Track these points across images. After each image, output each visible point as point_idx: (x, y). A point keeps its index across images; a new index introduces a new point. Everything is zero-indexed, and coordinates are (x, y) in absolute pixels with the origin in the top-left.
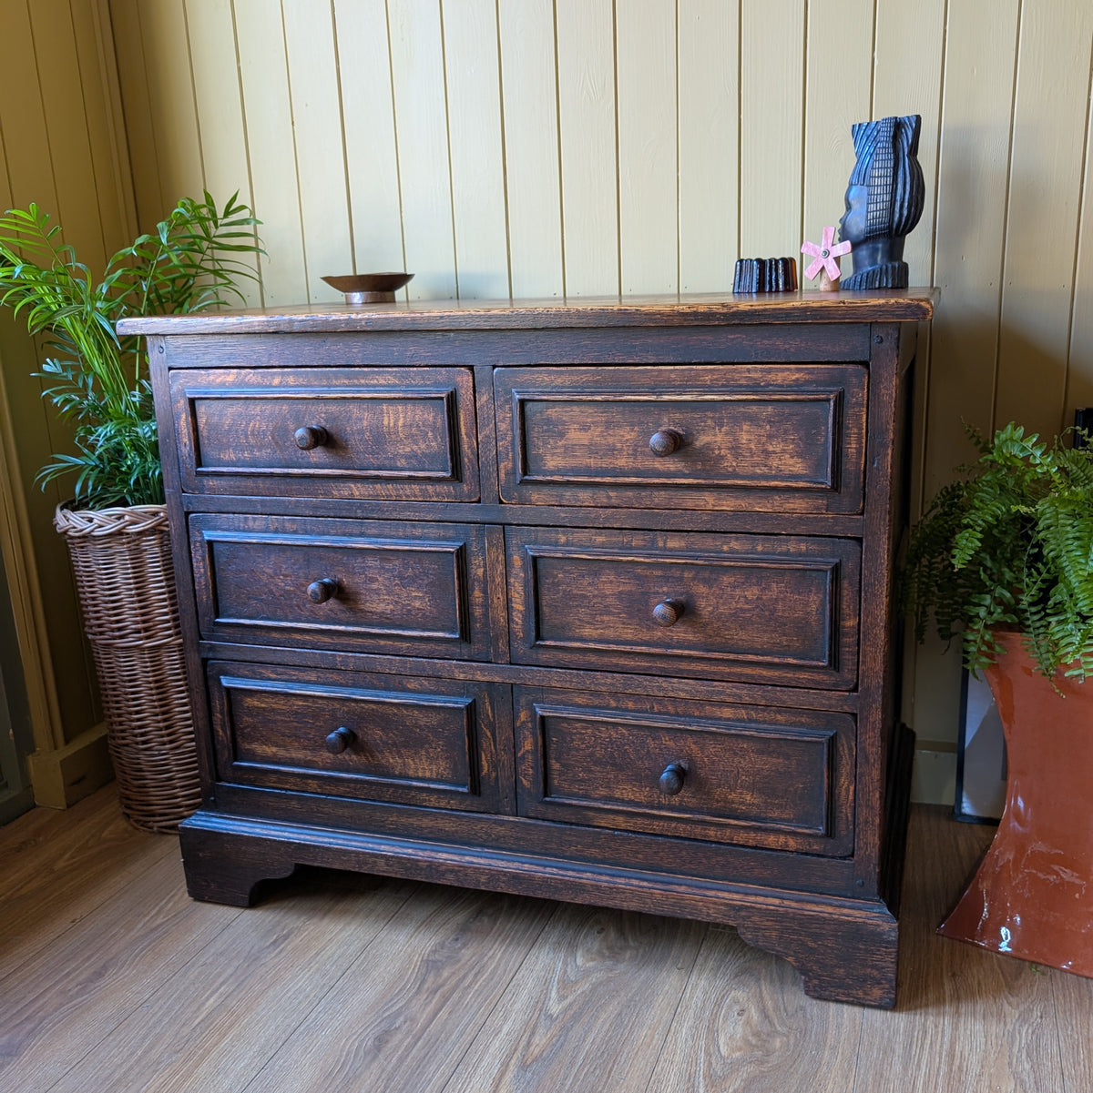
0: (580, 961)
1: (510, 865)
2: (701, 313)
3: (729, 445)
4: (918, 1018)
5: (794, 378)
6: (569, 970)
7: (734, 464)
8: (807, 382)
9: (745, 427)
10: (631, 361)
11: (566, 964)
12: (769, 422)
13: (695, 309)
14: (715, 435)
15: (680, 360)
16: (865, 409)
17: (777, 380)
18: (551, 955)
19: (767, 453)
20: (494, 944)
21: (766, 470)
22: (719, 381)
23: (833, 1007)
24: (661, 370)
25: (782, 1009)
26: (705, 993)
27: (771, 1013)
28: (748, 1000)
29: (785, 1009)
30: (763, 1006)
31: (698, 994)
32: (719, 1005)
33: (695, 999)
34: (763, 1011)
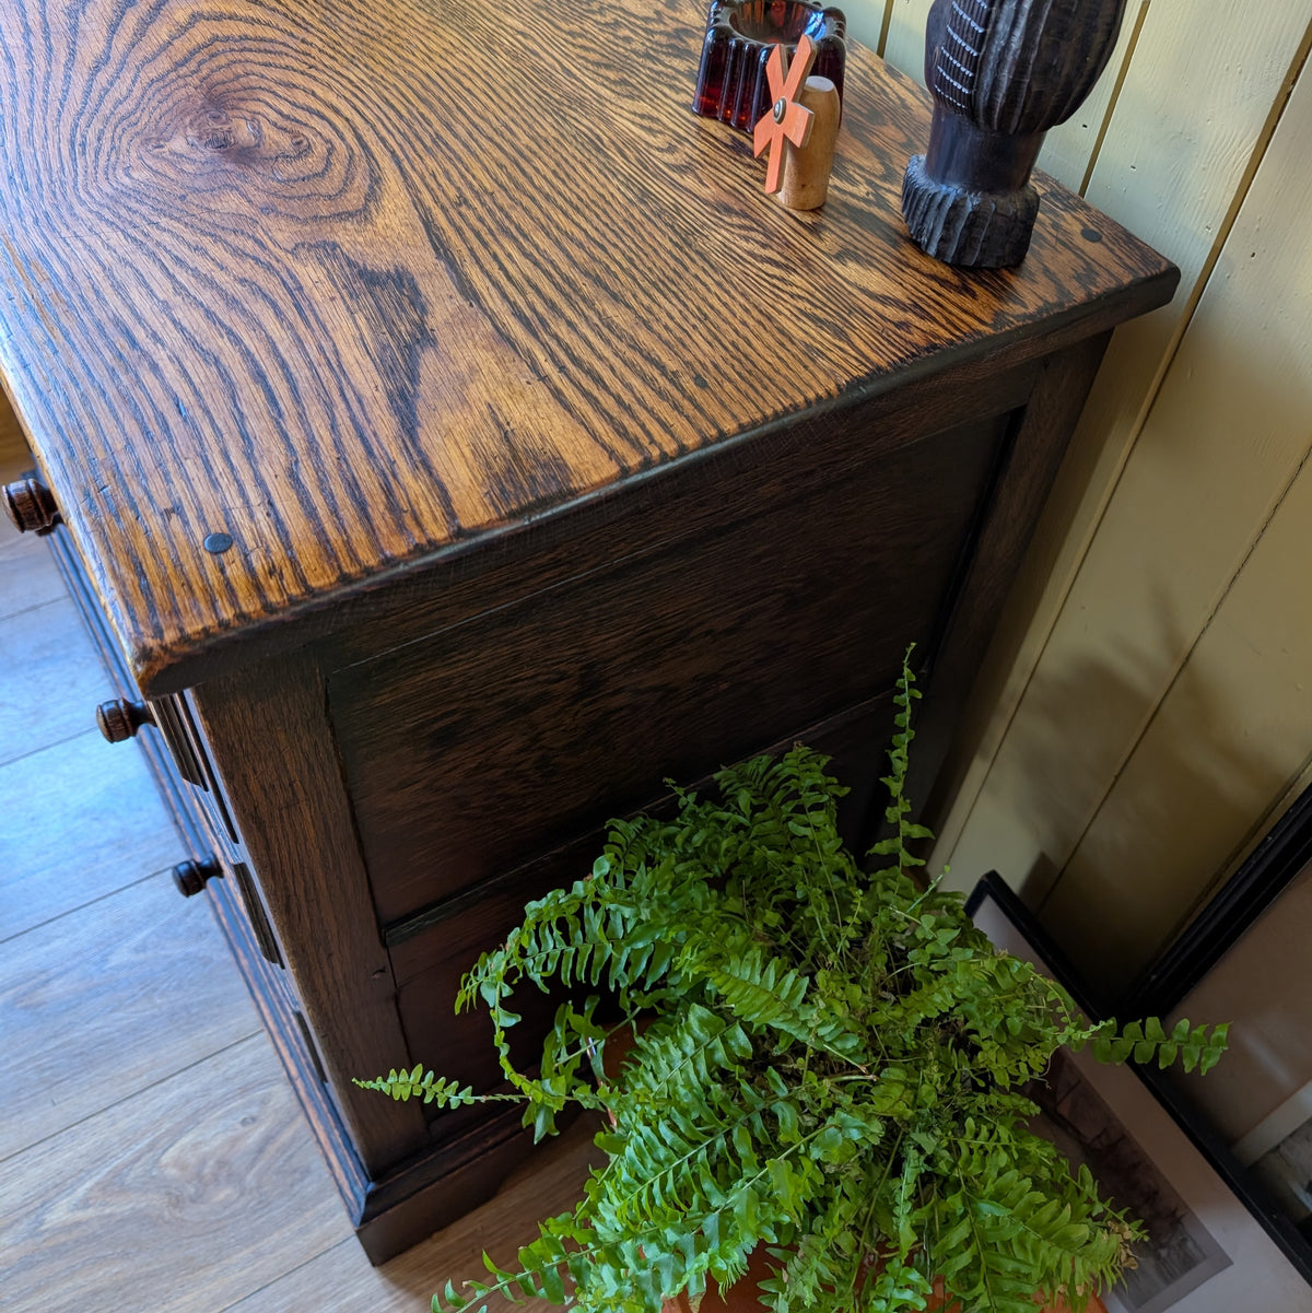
25: (289, 1153)
26: (255, 1062)
27: (271, 1149)
28: (276, 1111)
29: (291, 1156)
30: (277, 1133)
31: (248, 1058)
32: (245, 1090)
33: (237, 1061)
34: (268, 1140)
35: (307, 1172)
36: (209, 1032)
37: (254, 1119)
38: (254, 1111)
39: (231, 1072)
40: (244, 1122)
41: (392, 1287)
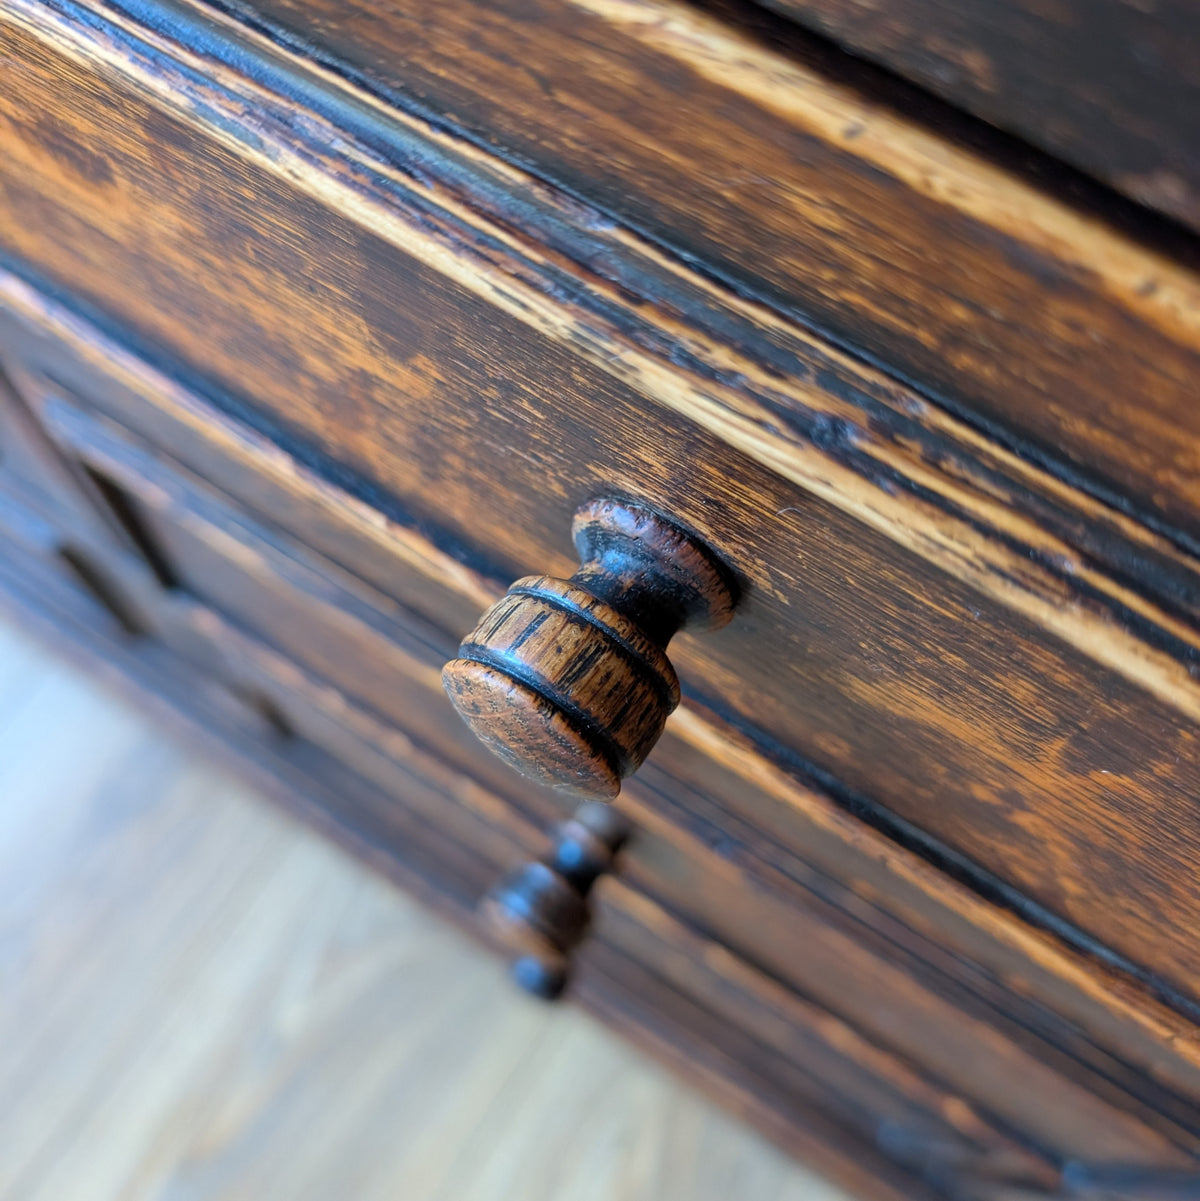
14: (1026, 753)
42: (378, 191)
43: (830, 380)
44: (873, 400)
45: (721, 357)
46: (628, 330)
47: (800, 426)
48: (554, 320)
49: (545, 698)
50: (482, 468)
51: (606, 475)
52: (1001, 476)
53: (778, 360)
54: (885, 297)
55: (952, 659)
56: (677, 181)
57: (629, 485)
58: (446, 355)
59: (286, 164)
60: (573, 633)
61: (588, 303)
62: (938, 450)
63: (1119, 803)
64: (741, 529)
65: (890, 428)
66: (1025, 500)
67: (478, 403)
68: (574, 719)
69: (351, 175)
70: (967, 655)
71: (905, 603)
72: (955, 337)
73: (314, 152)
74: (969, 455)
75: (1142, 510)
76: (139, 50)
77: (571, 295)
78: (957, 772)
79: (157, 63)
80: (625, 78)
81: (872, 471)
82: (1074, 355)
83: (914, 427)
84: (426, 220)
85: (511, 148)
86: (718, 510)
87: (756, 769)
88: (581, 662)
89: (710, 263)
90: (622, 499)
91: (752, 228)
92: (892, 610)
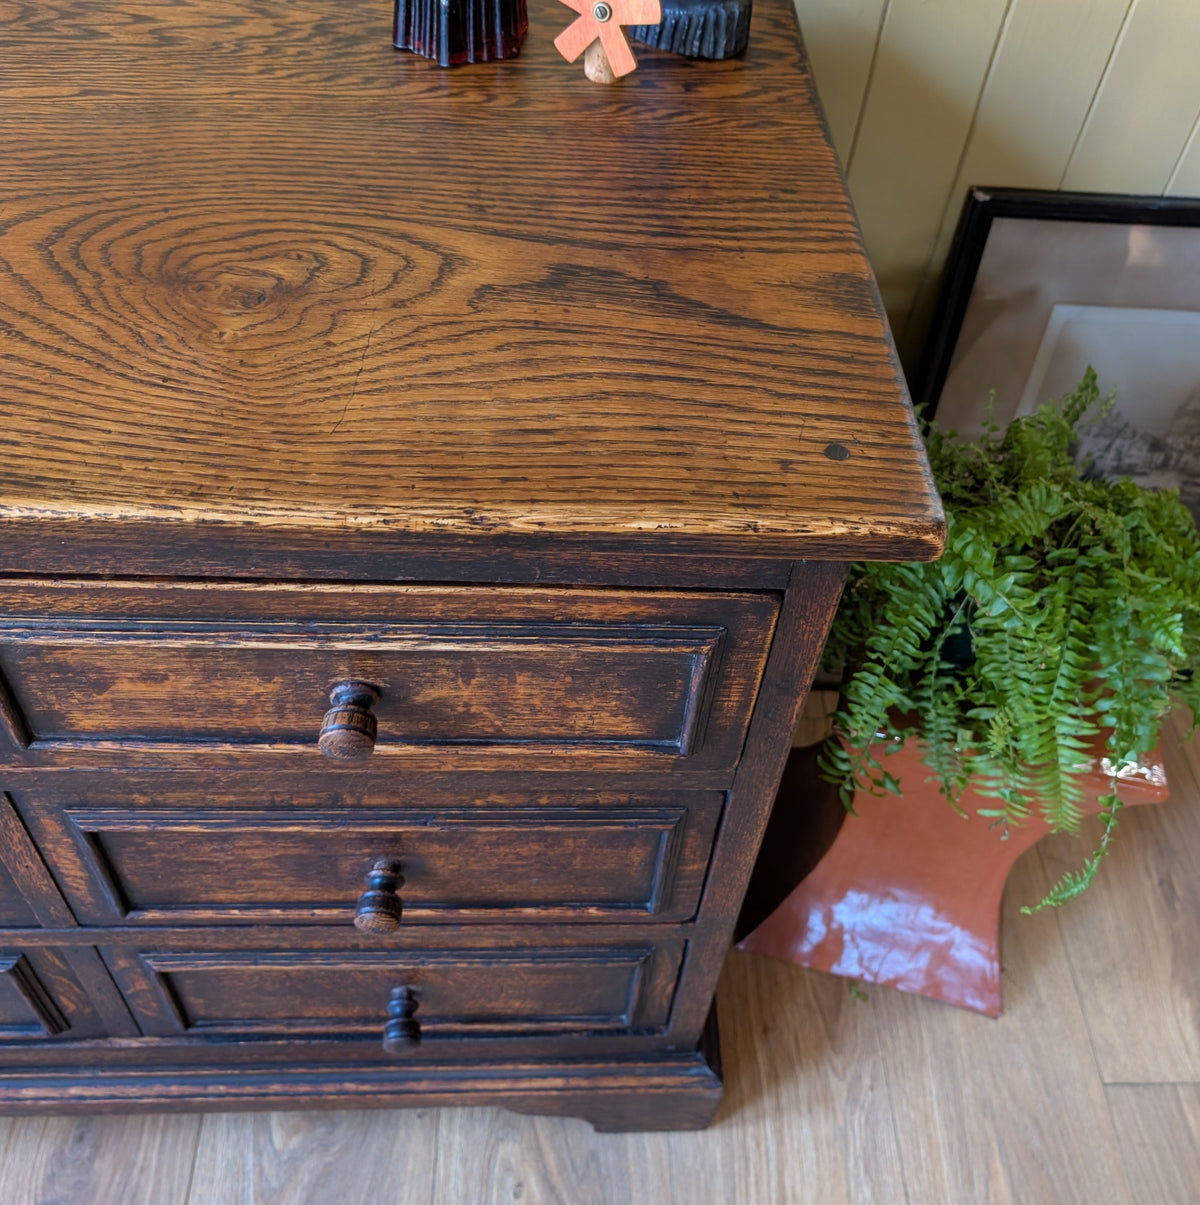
0: (278, 1137)
1: (146, 1091)
2: (418, 535)
3: (489, 701)
4: (736, 1133)
5: (625, 611)
6: (266, 1164)
7: (498, 723)
8: (652, 619)
9: (520, 679)
10: (245, 574)
11: (258, 1153)
12: (571, 673)
13: (401, 526)
14: (457, 688)
15: (365, 575)
16: (765, 655)
17: (590, 614)
18: (233, 1137)
19: (565, 711)
20: (140, 1138)
21: (562, 731)
22: (464, 612)
23: (630, 1139)
24: (322, 594)
25: (569, 1163)
26: (464, 1161)
27: (556, 1179)
28: (523, 1160)
29: (573, 1163)
30: (545, 1166)
31: (456, 1165)
32: (485, 1183)
33: (453, 1179)
34: (545, 1178)
35: (594, 1156)
36: (406, 1195)
37: (519, 1185)
38: (511, 1182)
39: (461, 1188)
40: (517, 1195)
41: (727, 1122)
42: (265, 640)
43: (371, 629)
44: (379, 628)
45: (349, 635)
46: (329, 639)
47: (369, 640)
48: (313, 645)
49: (347, 728)
50: (298, 702)
51: (333, 680)
52: (408, 629)
53: (359, 630)
54: (371, 611)
55: (428, 674)
56: (327, 610)
57: (340, 679)
58: (283, 673)
59: (242, 644)
60: (346, 714)
61: (319, 639)
62: (395, 631)
63: (481, 687)
64: (371, 673)
65: (385, 632)
66: (414, 631)
67: (294, 681)
68: (356, 729)
69: (258, 640)
70: (430, 671)
71: (411, 667)
72: (386, 611)
73: (248, 639)
74: (401, 629)
75: (433, 622)
76: (197, 638)
77: (314, 639)
78: (451, 707)
79: (203, 638)
80: (311, 598)
81: (386, 640)
82: (404, 604)
83: (389, 629)
84: (278, 640)
85: (291, 619)
86: (364, 672)
87: (411, 749)
88: (351, 718)
89: (339, 620)
90: (339, 684)
91: (344, 611)
92: (410, 671)
